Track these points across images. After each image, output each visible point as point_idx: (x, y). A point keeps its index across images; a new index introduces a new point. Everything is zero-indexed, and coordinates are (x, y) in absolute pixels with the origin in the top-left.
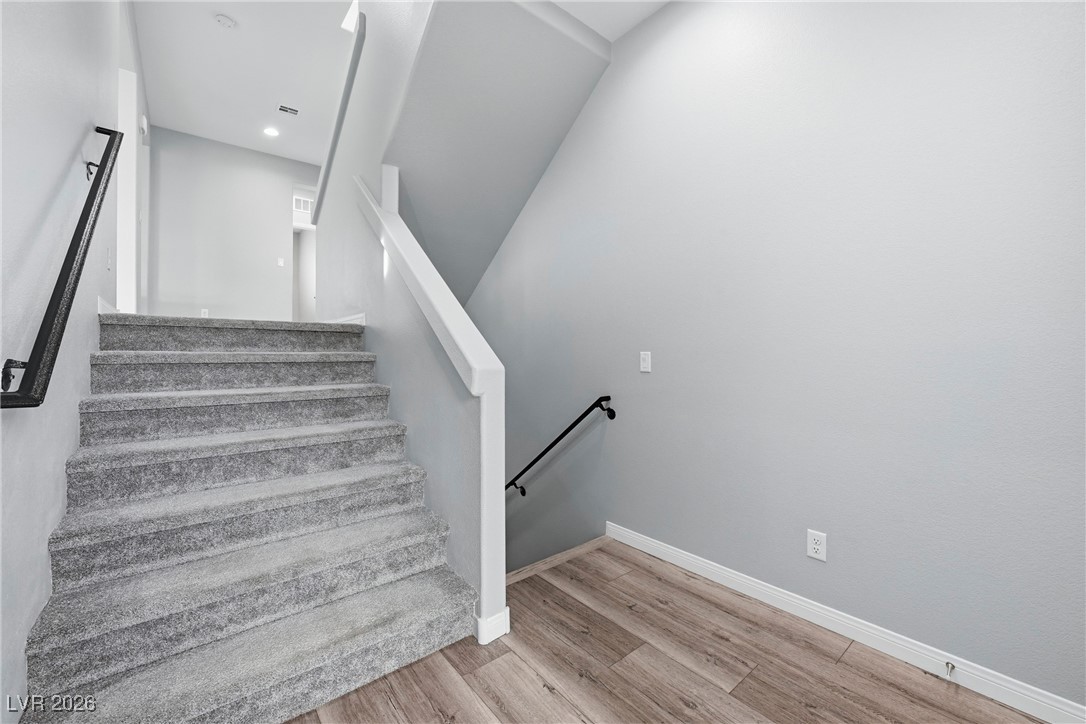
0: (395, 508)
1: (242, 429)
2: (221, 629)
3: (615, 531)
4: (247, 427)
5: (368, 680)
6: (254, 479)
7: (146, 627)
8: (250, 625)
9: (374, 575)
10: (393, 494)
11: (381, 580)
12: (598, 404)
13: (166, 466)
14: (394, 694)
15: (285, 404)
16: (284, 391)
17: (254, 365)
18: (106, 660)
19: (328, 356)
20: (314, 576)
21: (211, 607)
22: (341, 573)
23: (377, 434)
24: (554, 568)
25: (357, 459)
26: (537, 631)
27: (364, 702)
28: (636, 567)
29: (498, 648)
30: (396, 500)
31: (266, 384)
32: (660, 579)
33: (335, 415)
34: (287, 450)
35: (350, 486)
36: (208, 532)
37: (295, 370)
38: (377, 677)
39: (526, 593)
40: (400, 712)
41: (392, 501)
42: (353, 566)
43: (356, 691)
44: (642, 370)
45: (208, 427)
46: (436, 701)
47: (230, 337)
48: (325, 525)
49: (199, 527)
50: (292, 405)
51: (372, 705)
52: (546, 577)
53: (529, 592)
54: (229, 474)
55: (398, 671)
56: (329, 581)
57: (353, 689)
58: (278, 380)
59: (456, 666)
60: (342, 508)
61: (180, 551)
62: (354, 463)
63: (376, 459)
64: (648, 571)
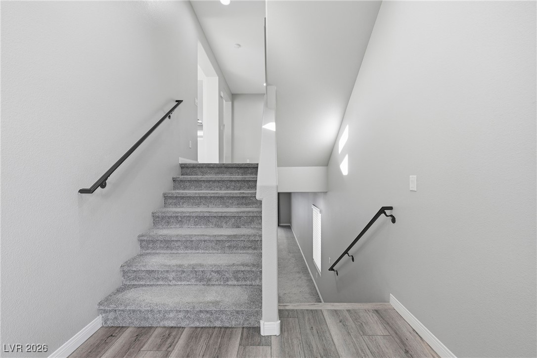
0: (250, 251)
1: (208, 207)
2: (170, 281)
3: (395, 303)
4: (210, 206)
5: (208, 325)
6: (203, 227)
7: (150, 272)
8: (179, 283)
9: (228, 280)
10: (249, 244)
11: (230, 283)
12: (382, 211)
13: (177, 217)
14: (211, 337)
15: (222, 198)
16: (223, 192)
17: (219, 181)
18: (140, 279)
19: (245, 178)
20: (202, 272)
21: (167, 272)
22: (213, 274)
23: (251, 214)
24: (336, 311)
25: (243, 225)
26: (292, 342)
27: (199, 335)
28: (394, 335)
29: (267, 341)
30: (251, 247)
31: (223, 189)
32: (407, 352)
33: (242, 204)
34: (215, 217)
35: (229, 236)
36: (179, 244)
37: (233, 183)
38: (212, 326)
39: (306, 318)
40: (205, 347)
41: (249, 248)
42: (218, 272)
43: (202, 328)
44: (411, 189)
45: (198, 205)
46: (220, 351)
47: (217, 170)
48: (219, 251)
49: (177, 241)
50: (225, 198)
51: (201, 337)
52: (325, 314)
53: (309, 318)
54: (196, 224)
55: (221, 328)
56: (208, 275)
57: (201, 326)
58: (227, 188)
59: (241, 339)
60: (226, 245)
61: (172, 249)
62: (242, 226)
63: (252, 226)
64: (402, 341)
